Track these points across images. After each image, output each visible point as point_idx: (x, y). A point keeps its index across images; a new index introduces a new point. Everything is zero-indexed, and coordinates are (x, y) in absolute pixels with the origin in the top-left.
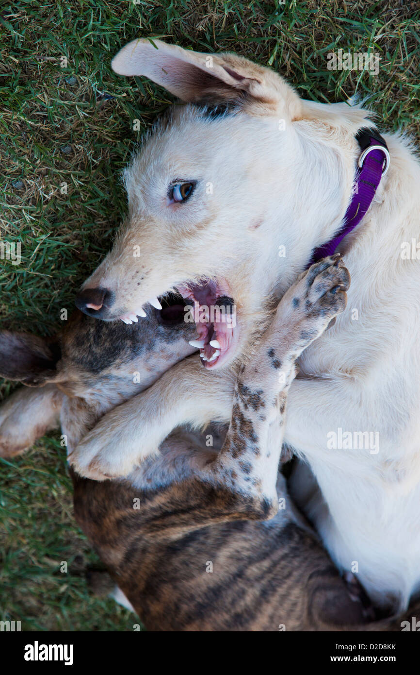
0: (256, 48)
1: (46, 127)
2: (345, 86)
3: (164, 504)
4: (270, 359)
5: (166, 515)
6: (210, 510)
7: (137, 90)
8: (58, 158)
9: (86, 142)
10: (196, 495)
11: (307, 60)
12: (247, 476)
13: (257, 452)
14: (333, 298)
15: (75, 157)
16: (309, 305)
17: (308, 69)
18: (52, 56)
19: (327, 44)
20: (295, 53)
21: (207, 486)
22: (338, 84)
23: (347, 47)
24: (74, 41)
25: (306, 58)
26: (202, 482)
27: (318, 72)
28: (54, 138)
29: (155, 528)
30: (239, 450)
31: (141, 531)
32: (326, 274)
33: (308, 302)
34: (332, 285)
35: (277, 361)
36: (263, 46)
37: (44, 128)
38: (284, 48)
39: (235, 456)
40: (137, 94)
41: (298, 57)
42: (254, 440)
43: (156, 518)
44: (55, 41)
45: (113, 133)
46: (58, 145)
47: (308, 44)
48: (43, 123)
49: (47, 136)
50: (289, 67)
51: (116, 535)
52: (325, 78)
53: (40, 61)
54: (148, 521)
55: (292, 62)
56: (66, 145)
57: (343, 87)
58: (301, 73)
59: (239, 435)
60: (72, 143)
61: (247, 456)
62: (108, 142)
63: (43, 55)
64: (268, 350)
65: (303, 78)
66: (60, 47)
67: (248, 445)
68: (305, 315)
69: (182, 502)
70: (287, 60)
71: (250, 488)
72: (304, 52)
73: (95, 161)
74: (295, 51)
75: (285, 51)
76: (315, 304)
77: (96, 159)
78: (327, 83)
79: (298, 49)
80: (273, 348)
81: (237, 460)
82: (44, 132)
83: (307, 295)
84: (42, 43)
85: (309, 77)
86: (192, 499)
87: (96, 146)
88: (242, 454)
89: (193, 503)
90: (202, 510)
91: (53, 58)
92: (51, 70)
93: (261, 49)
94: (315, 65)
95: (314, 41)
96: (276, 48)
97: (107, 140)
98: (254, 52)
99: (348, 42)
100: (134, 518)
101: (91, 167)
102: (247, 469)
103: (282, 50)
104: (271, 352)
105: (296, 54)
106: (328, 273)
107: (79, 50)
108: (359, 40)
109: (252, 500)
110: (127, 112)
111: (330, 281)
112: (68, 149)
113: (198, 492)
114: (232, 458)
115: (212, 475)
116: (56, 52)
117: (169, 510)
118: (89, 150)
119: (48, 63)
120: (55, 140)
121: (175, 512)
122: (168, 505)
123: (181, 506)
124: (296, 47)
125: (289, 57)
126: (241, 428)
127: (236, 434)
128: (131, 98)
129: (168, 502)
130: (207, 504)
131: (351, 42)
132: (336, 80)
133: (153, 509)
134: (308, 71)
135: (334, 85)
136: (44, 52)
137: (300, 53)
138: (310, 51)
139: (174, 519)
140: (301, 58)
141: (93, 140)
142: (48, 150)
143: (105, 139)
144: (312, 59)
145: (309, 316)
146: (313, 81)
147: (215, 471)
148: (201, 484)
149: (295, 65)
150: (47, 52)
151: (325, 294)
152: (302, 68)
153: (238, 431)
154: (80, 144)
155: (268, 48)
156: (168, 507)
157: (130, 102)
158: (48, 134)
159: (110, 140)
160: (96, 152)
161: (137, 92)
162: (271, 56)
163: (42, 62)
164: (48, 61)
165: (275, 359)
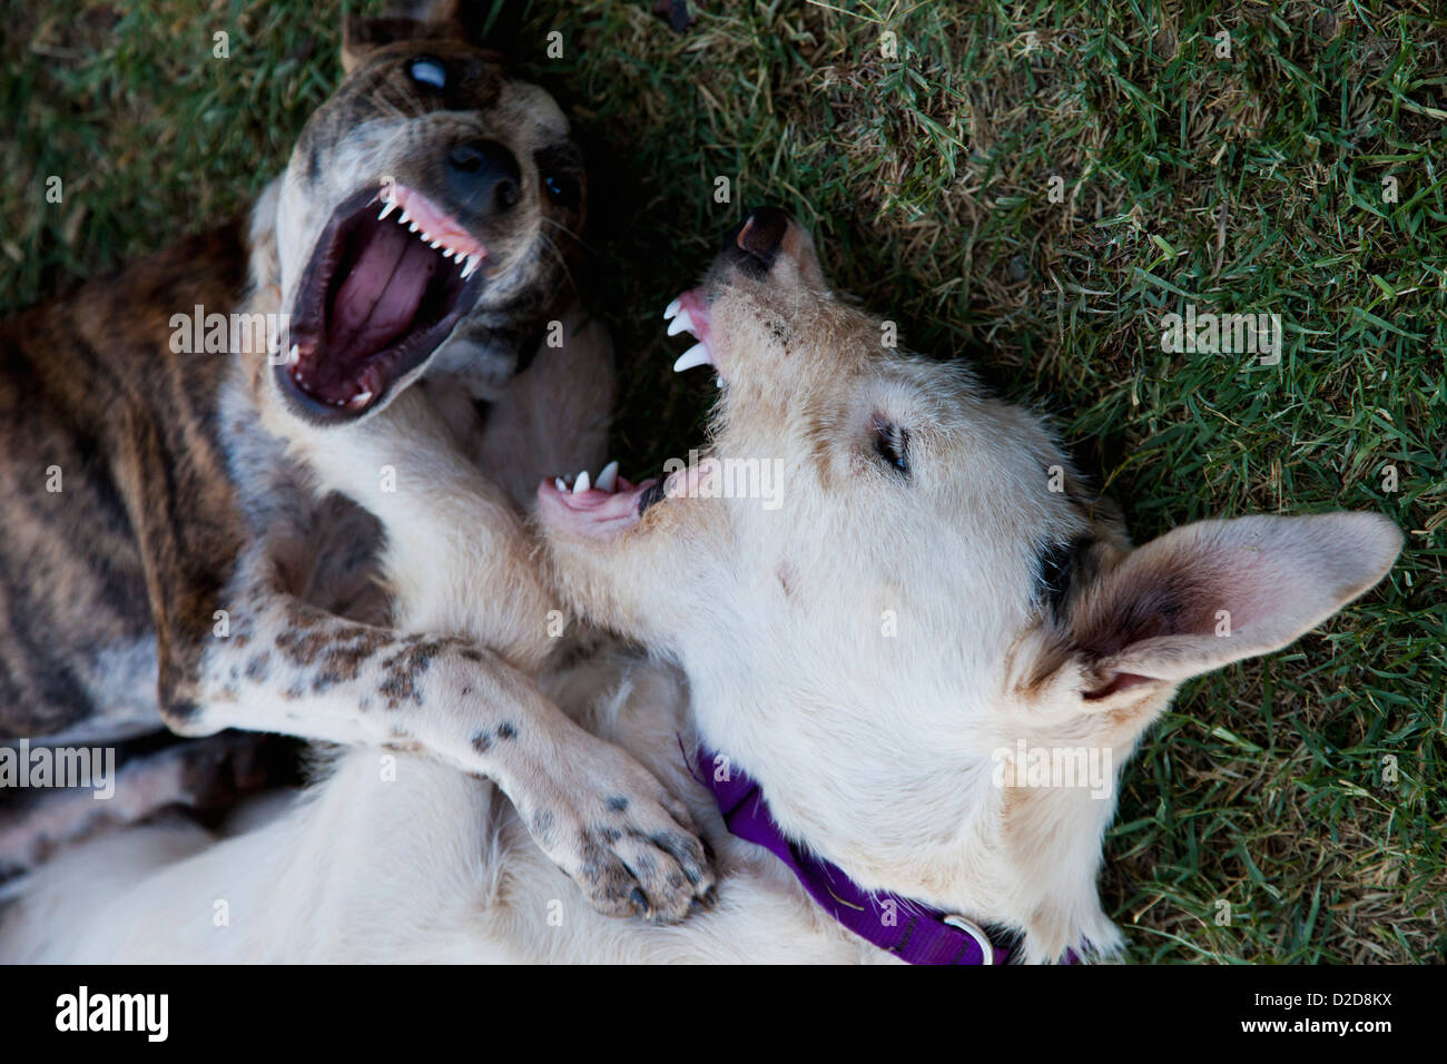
0: (1251, 702)
1: (1068, 222)
2: (1167, 904)
3: (190, 461)
4: (492, 728)
5: (168, 462)
6: (174, 577)
7: (1153, 430)
8: (997, 249)
9: (1034, 312)
10: (208, 543)
11: (1224, 817)
12: (242, 670)
13: (293, 693)
14: (622, 895)
15: (1000, 287)
16: (611, 836)
17: (1205, 820)
18: (1228, 239)
19: (1260, 862)
20: (1241, 788)
21: (226, 569)
22: (1171, 889)
23: (1254, 909)
24: (1261, 288)
25: (1227, 817)
26: (234, 557)
27: (1198, 843)
28: (1043, 239)
29: (140, 432)
30: (294, 651)
31: (136, 397)
32: (676, 882)
33: (617, 836)
34: (651, 892)
35: (487, 746)
36: (1255, 716)
37: (1065, 219)
38: (1250, 765)
39: (282, 641)
40: (1143, 430)
41: (1232, 798)
42: (319, 685)
43: (161, 437)
44: (1262, 247)
45: (1057, 372)
46: (1029, 247)
47: (1260, 822)
48: (1077, 216)
49: (1047, 225)
50: (1207, 776)
51: (128, 339)
52: (1183, 859)
53: (1217, 213)
54: (156, 415)
55: (1218, 784)
56: (1026, 267)
57: (1164, 900)
58: (1194, 804)
59: (326, 649)
60: (1032, 282)
61: (282, 671)
62: (1036, 361)
63: (1229, 219)
64: (516, 725)
65: (1182, 808)
66: (1249, 259)
67: (306, 670)
68: (588, 827)
69: (194, 508)
70: (1224, 771)
71: (216, 677)
72: (1241, 813)
73: (992, 333)
74: (1244, 792)
75: (1244, 767)
76: (610, 852)
77: (997, 335)
78: (1172, 863)
79: (1249, 797)
80: (519, 737)
81: (272, 646)
82: (1057, 217)
83: (634, 834)
84: (1257, 218)
85: (1186, 823)
86: (199, 533)
87: (1026, 334)
88: (286, 657)
89: (190, 533)
90: (174, 554)
91: (1222, 243)
92: (1195, 237)
93: (1248, 713)
94: (1213, 836)
95: (1265, 836)
96: (1252, 748)
97: (1039, 361)
98: (1241, 696)
99: (1265, 913)
100: (163, 385)
101: (978, 325)
102: (255, 670)
103: (1246, 760)
104: (510, 732)
105: (1238, 791)
106: (679, 885)
107: (1241, 302)
108: (1270, 937)
109: (194, 679)
110: (1102, 403)
111: (660, 889)
112: (1019, 271)
113: (212, 548)
114: (276, 634)
115: (249, 584)
116: (1237, 248)
117: (178, 472)
118: (1017, 319)
119: (1211, 230)
120: (1038, 242)
121: (171, 487)
122: (189, 471)
123: (184, 503)
124: (1254, 794)
125: (1230, 778)
126: (341, 653)
127: (325, 640)
128: (1135, 417)
129: (194, 473)
130: (186, 570)
131: (1265, 919)
132: (1181, 884)
133: (180, 433)
134: (1198, 820)
135: (1168, 879)
136: (1236, 221)
137: (1239, 801)
138: (1246, 826)
139: (159, 481)
140: (1230, 805)
141: (1039, 328)
142: (1017, 227)
143: (1042, 355)
144: (1227, 830)
145: (585, 836)
146: (1176, 831)
147: (255, 591)
148: (230, 559)
149: (1211, 791)
150: (1236, 228)
151: (633, 876)
152: (1206, 807)
153: (333, 645)
154: (1031, 298)
155: (1250, 728)
156: (183, 470)
157: (1125, 414)
158: (1052, 227)
159: (1040, 368)
160: (1013, 334)
161: (1148, 429)
162: (1234, 734)
163: (1213, 217)
164: (1216, 231)
165: (494, 739)
